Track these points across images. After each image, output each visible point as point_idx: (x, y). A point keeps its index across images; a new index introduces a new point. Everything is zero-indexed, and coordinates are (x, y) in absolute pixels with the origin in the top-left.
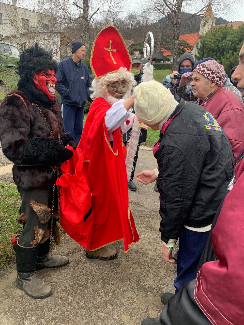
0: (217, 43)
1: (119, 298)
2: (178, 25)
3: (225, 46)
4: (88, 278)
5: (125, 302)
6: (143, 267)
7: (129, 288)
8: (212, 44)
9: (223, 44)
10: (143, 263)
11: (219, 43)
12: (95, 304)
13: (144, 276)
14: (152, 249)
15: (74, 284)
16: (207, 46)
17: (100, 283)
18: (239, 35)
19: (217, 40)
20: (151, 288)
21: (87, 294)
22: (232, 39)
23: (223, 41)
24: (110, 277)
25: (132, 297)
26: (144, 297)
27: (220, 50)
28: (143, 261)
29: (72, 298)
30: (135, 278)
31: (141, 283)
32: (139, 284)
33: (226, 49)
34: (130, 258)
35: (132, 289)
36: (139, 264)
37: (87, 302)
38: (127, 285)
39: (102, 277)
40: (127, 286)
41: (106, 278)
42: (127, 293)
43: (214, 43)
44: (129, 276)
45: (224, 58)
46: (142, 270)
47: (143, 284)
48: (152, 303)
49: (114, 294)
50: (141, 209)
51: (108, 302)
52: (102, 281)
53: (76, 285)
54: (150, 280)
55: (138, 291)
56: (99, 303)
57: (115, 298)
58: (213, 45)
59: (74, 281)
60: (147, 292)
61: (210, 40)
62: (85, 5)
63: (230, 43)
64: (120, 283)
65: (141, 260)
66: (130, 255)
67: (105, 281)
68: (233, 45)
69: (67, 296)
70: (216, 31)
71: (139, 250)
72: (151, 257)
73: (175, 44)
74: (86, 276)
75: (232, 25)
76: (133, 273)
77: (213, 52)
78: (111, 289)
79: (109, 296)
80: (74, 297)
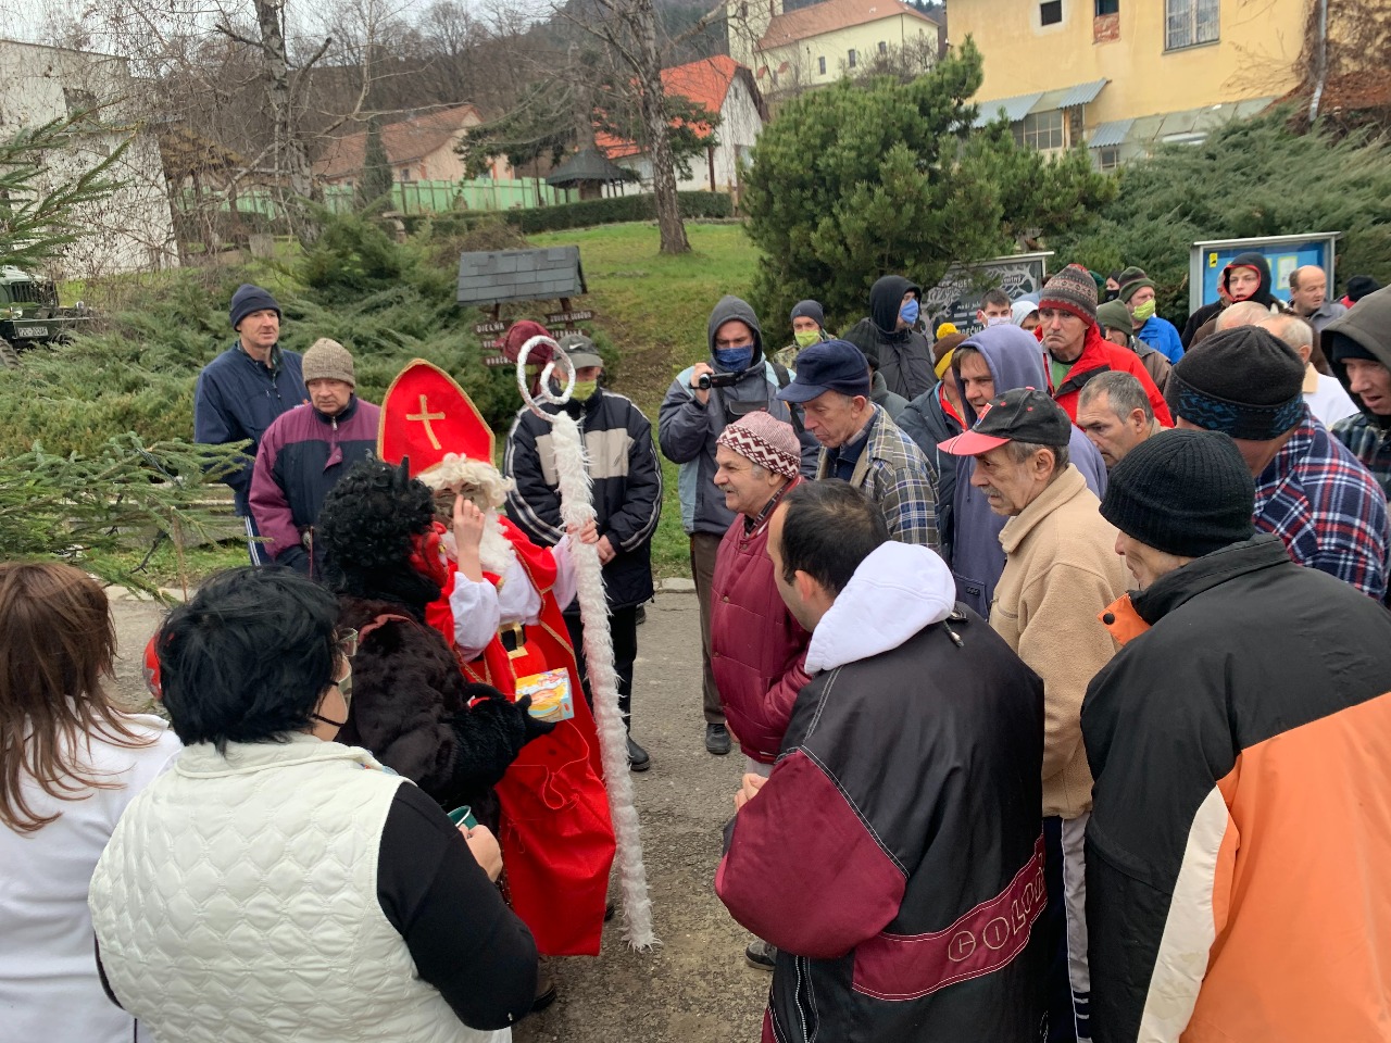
0: (808, 156)
2: (651, 63)
3: (839, 165)
6: (735, 1015)
8: (792, 161)
9: (832, 161)
10: (733, 1003)
11: (815, 157)
16: (775, 172)
18: (877, 124)
19: (809, 147)
22: (856, 142)
23: (830, 150)
27: (823, 180)
28: (732, 996)
33: (843, 177)
34: (692, 997)
36: (721, 1009)
43: (800, 155)
45: (842, 207)
46: (736, 1023)
58: (796, 166)
61: (781, 149)
62: (268, 30)
63: (853, 154)
65: (722, 995)
66: (688, 989)
68: (865, 160)
70: (795, 111)
71: (710, 967)
73: (653, 133)
77: (803, 187)
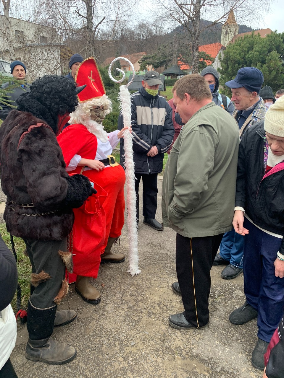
0: (243, 54)
1: (141, 364)
2: (197, 34)
3: (252, 57)
4: (102, 339)
5: (148, 368)
7: (152, 350)
8: (237, 55)
9: (250, 56)
11: (245, 55)
12: (112, 372)
13: (170, 334)
14: (178, 300)
15: (85, 347)
16: (231, 58)
17: (117, 345)
18: (268, 44)
19: (243, 51)
20: (179, 349)
21: (102, 359)
22: (260, 50)
23: (250, 52)
24: (129, 337)
25: (156, 361)
26: (171, 360)
27: (246, 63)
29: (84, 366)
30: (160, 337)
31: (167, 344)
32: (164, 345)
33: (253, 61)
34: (153, 312)
35: (156, 351)
37: (102, 370)
38: (150, 346)
39: (119, 338)
40: (150, 348)
41: (125, 339)
42: (150, 356)
43: (240, 54)
44: (152, 335)
47: (170, 345)
48: (181, 368)
49: (134, 359)
50: (162, 251)
51: (128, 369)
52: (119, 342)
53: (88, 349)
54: (177, 339)
55: (164, 353)
56: (117, 370)
57: (136, 364)
58: (238, 56)
59: (85, 344)
60: (174, 354)
61: (234, 51)
62: (89, 14)
63: (258, 53)
64: (141, 344)
65: (165, 314)
67: (123, 342)
68: (261, 56)
69: (78, 363)
70: (240, 40)
71: (162, 302)
72: (177, 310)
73: (194, 56)
74: (101, 337)
75: (258, 34)
76: (157, 330)
77: (239, 64)
78: (131, 352)
79: (128, 361)
80: (86, 365)
